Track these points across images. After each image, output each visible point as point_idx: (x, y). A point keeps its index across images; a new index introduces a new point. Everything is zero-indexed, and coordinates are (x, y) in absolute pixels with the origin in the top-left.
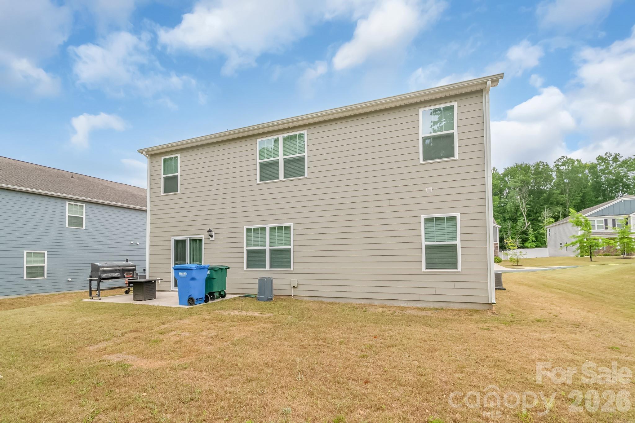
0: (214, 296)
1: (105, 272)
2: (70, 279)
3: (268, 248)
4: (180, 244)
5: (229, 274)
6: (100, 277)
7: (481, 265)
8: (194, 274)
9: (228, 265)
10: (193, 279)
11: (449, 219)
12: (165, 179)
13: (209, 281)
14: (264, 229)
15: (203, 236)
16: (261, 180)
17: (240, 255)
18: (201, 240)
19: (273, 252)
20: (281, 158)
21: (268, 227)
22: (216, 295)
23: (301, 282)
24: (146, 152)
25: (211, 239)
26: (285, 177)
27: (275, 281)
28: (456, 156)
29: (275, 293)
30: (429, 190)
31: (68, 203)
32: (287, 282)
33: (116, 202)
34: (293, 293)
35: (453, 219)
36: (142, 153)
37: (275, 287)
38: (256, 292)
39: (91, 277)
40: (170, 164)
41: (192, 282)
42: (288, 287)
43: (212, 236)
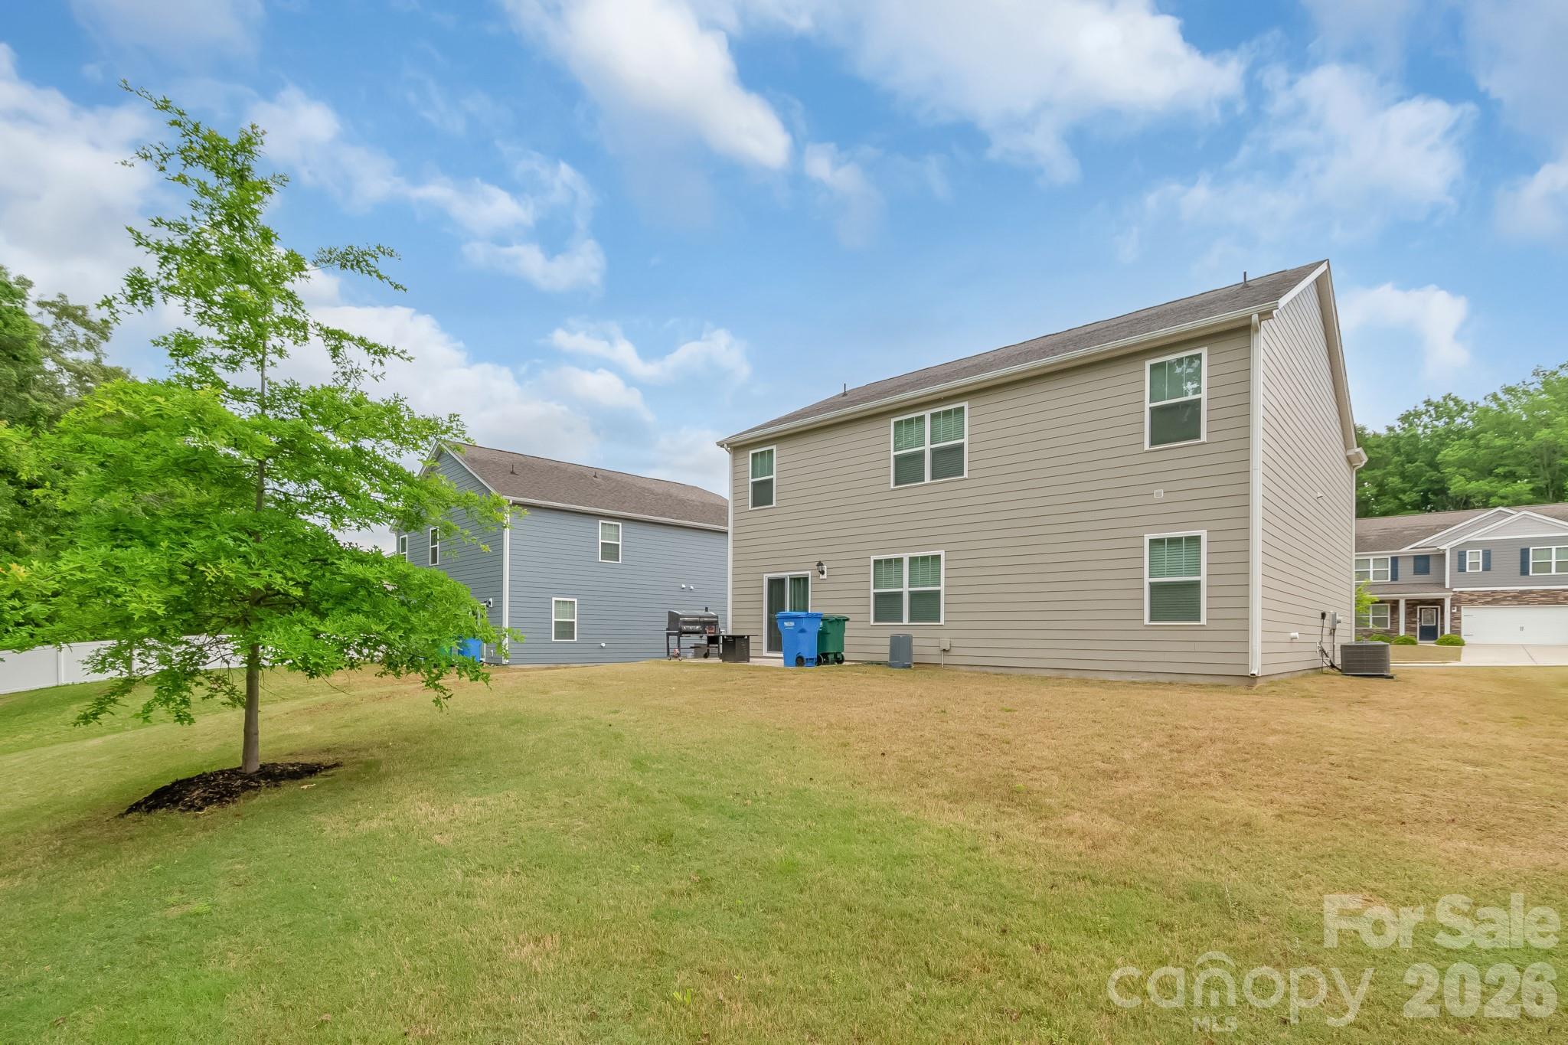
0: (827, 659)
1: (686, 623)
2: (603, 645)
3: (906, 590)
4: (776, 585)
5: (850, 632)
6: (680, 630)
7: (1238, 614)
8: (804, 624)
9: (847, 616)
10: (803, 631)
11: (1190, 539)
12: (754, 484)
13: (822, 635)
14: (900, 560)
15: (809, 572)
16: (896, 483)
17: (863, 601)
18: (806, 579)
19: (913, 596)
20: (928, 448)
21: (906, 557)
22: (831, 657)
23: (955, 643)
24: (728, 445)
25: (822, 577)
26: (933, 478)
27: (915, 642)
28: (1204, 438)
29: (915, 659)
30: (1159, 493)
31: (601, 522)
32: (934, 642)
33: (661, 515)
34: (943, 660)
35: (1196, 540)
36: (722, 446)
37: (915, 650)
38: (887, 658)
39: (668, 629)
40: (762, 461)
41: (801, 635)
42: (936, 651)
43: (822, 573)
